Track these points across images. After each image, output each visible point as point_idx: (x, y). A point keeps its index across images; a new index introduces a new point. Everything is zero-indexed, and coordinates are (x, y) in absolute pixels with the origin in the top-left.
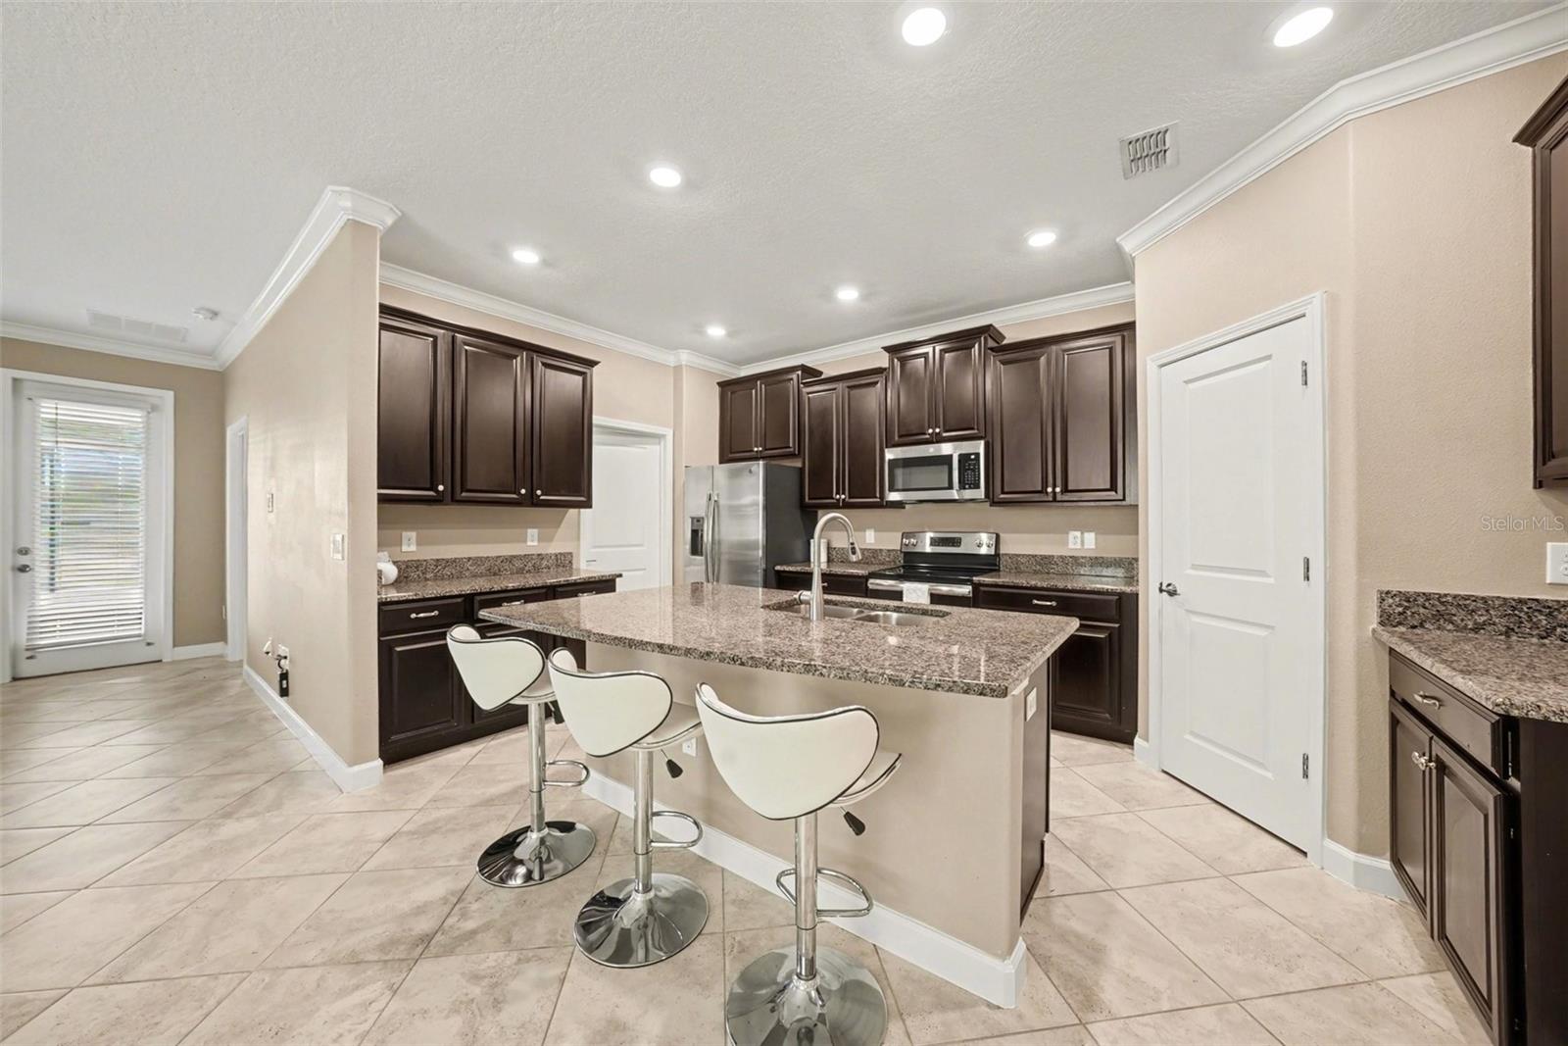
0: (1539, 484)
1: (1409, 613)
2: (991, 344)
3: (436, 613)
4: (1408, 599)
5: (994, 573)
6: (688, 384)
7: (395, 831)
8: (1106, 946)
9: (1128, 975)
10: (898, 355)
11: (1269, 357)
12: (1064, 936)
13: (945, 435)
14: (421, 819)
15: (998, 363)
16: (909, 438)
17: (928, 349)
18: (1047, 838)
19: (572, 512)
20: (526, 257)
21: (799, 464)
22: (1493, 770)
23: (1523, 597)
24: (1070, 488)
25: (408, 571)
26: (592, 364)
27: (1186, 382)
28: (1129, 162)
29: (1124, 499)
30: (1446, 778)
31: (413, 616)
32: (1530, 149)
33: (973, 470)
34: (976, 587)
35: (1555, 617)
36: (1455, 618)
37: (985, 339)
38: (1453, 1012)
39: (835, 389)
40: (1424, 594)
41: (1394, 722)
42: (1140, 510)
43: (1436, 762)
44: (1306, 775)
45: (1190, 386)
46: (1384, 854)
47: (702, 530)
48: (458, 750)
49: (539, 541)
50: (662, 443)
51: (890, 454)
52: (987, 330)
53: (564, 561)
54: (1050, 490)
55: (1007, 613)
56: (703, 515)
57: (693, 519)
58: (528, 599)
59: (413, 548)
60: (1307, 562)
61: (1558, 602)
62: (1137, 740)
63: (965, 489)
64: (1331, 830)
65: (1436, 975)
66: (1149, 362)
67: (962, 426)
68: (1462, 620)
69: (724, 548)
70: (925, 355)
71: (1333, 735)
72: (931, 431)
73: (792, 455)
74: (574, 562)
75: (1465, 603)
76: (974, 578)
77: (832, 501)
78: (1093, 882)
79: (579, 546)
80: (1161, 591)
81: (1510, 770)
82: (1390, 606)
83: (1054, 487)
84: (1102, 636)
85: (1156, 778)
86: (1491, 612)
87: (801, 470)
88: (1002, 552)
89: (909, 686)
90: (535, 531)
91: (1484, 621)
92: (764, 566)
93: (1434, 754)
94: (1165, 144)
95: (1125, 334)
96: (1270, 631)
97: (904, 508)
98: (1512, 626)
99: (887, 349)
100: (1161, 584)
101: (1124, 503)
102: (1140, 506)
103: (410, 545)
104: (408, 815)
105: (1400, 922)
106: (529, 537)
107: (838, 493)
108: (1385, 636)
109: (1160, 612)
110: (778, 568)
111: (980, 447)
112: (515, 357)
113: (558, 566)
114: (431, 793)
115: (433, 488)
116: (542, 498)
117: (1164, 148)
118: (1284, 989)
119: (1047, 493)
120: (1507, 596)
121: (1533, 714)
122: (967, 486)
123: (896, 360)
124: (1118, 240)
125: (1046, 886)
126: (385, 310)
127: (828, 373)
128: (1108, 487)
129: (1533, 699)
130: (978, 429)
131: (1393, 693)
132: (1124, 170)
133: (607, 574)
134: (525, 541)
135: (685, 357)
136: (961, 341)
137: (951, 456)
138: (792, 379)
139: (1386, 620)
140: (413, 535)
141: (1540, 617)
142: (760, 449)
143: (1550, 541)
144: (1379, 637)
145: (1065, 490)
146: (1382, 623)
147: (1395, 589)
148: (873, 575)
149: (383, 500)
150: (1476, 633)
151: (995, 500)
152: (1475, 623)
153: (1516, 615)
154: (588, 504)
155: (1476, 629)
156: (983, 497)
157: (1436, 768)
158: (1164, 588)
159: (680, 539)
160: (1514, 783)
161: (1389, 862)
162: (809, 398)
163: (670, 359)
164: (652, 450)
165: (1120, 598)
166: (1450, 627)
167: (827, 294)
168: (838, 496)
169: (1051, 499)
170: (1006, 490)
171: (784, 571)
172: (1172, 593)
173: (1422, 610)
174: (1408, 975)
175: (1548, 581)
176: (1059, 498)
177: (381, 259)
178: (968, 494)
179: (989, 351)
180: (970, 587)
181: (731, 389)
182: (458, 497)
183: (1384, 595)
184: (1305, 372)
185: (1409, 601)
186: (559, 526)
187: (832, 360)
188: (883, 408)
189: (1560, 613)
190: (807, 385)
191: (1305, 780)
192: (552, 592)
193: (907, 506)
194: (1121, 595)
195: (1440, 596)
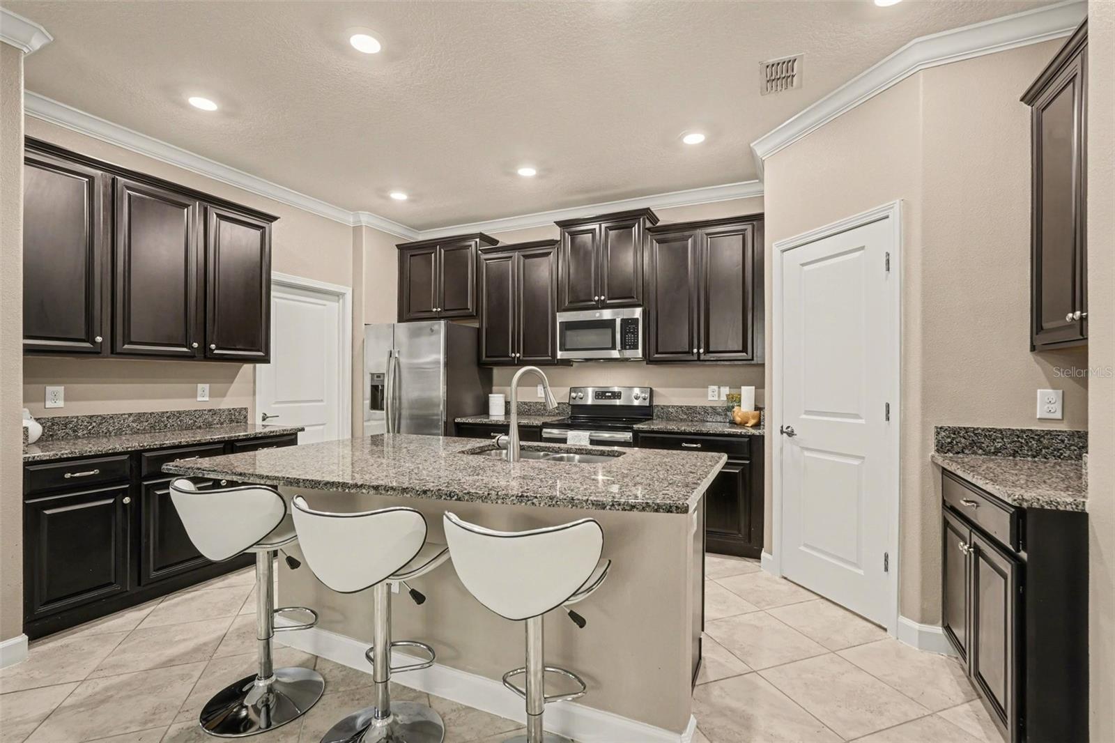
0: (1033, 348)
1: (954, 442)
2: (648, 225)
3: (96, 471)
4: (956, 431)
5: (649, 422)
6: (368, 244)
7: (54, 707)
8: (752, 715)
9: (772, 735)
10: (569, 230)
11: (863, 248)
12: (723, 712)
13: (608, 302)
14: (84, 692)
15: (654, 242)
16: (579, 303)
17: (596, 226)
18: (703, 636)
19: (247, 367)
20: (203, 103)
21: (477, 325)
22: (1011, 547)
23: (1024, 428)
24: (711, 349)
25: (54, 428)
26: (272, 219)
27: (803, 265)
28: (765, 82)
29: (753, 359)
30: (980, 558)
31: (68, 475)
32: (1030, 107)
33: (633, 333)
34: (636, 433)
35: (1041, 442)
36: (983, 445)
37: (644, 219)
38: (982, 726)
39: (511, 257)
40: (964, 428)
41: (946, 524)
42: (766, 367)
43: (974, 548)
44: (886, 569)
45: (806, 268)
46: (937, 622)
47: (383, 386)
48: (122, 616)
49: (210, 396)
50: (341, 301)
51: (562, 317)
52: (647, 213)
53: (238, 417)
54: (695, 351)
55: (670, 451)
56: (384, 371)
57: (372, 375)
58: (203, 454)
59: (61, 404)
60: (888, 406)
61: (1043, 431)
62: (763, 554)
63: (626, 349)
64: (902, 609)
65: (971, 703)
66: (774, 247)
67: (623, 295)
68: (988, 446)
69: (405, 404)
70: (592, 231)
71: (905, 537)
72: (597, 298)
73: (470, 317)
74: (249, 417)
75: (989, 434)
76: (634, 426)
77: (507, 359)
78: (739, 667)
79: (254, 400)
80: (782, 432)
81: (1021, 546)
82: (943, 438)
83: (699, 349)
84: (737, 471)
85: (777, 583)
86: (1005, 440)
87: (479, 330)
88: (654, 404)
89: (610, 509)
90: (207, 386)
91: (1001, 446)
92: (444, 418)
93: (973, 542)
94: (793, 71)
95: (755, 223)
96: (862, 460)
97: (572, 366)
98: (1016, 449)
99: (557, 223)
100: (782, 427)
101: (753, 362)
102: (766, 364)
103: (57, 400)
104: (70, 688)
105: (948, 670)
106: (199, 392)
107: (513, 351)
108: (939, 460)
109: (782, 449)
110: (458, 420)
111: (637, 313)
112: (187, 206)
113: (231, 421)
114: (94, 663)
115: (90, 338)
116: (216, 352)
117: (792, 74)
118: (878, 728)
119: (693, 352)
120: (1014, 428)
121: (1035, 505)
122: (628, 347)
123: (567, 234)
124: (752, 145)
125: (705, 673)
126: (31, 143)
127: (505, 241)
128: (741, 349)
129: (1034, 494)
130: (637, 298)
131: (944, 502)
132: (761, 88)
133: (289, 428)
134: (196, 397)
135: (365, 218)
136: (623, 221)
137: (614, 320)
138: (471, 246)
139: (941, 448)
140: (60, 389)
141: (1033, 442)
142: (439, 309)
143: (1040, 388)
144: (936, 461)
145: (707, 351)
146: (938, 451)
147: (946, 425)
148: (546, 425)
149: (28, 350)
150: (996, 455)
151: (651, 359)
152: (996, 448)
153: (1019, 441)
154: (266, 360)
155: (995, 453)
156: (641, 356)
157: (974, 552)
158: (784, 430)
159: (358, 395)
160: (1024, 555)
161: (941, 628)
162: (486, 263)
163: (350, 220)
164: (333, 305)
165: (750, 441)
166: (980, 451)
167: (508, 169)
168: (513, 355)
169: (696, 359)
170: (659, 351)
171: (464, 424)
172: (791, 434)
173: (963, 440)
174: (955, 706)
175: (1038, 417)
176: (702, 357)
177: (25, 88)
178: (629, 353)
179: (647, 231)
180: (631, 434)
181: (408, 252)
182: (118, 350)
183: (939, 430)
184: (888, 261)
185: (954, 434)
186: (232, 382)
187: (508, 231)
188: (555, 277)
189: (1044, 438)
190: (486, 252)
191: (886, 573)
192: (230, 447)
193: (575, 364)
194: (751, 437)
195: (975, 429)
